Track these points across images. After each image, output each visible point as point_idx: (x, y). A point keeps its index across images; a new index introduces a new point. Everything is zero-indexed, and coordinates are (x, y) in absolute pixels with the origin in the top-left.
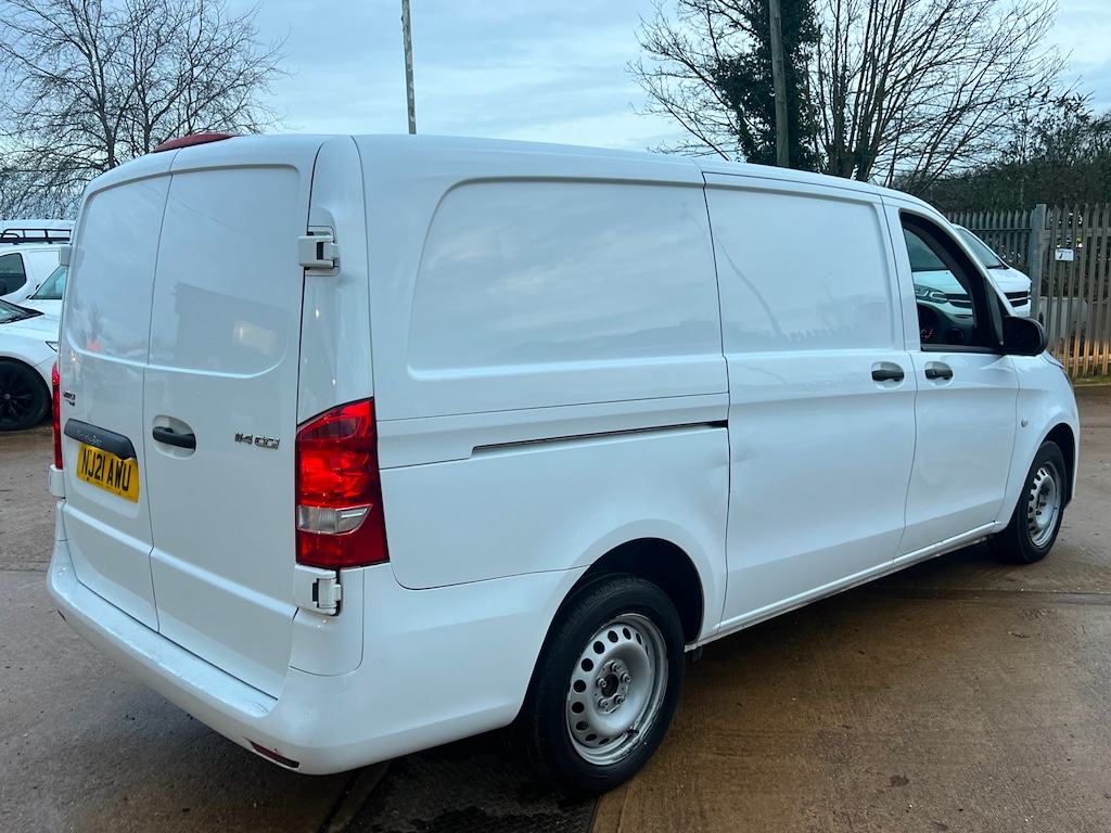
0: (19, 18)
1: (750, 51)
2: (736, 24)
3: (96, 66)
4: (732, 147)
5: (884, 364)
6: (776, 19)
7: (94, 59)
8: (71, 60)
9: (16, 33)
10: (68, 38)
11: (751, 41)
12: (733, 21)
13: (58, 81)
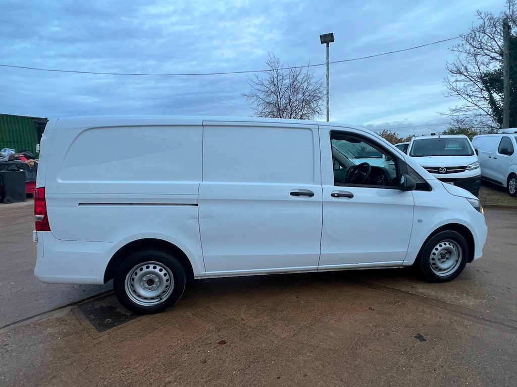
0: (262, 88)
1: (500, 68)
2: (493, 58)
3: (279, 99)
4: (486, 106)
5: (300, 190)
6: (506, 54)
7: (279, 97)
8: (273, 98)
9: (261, 92)
10: (272, 92)
11: (501, 64)
12: (492, 57)
13: (269, 103)
